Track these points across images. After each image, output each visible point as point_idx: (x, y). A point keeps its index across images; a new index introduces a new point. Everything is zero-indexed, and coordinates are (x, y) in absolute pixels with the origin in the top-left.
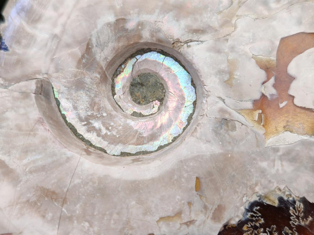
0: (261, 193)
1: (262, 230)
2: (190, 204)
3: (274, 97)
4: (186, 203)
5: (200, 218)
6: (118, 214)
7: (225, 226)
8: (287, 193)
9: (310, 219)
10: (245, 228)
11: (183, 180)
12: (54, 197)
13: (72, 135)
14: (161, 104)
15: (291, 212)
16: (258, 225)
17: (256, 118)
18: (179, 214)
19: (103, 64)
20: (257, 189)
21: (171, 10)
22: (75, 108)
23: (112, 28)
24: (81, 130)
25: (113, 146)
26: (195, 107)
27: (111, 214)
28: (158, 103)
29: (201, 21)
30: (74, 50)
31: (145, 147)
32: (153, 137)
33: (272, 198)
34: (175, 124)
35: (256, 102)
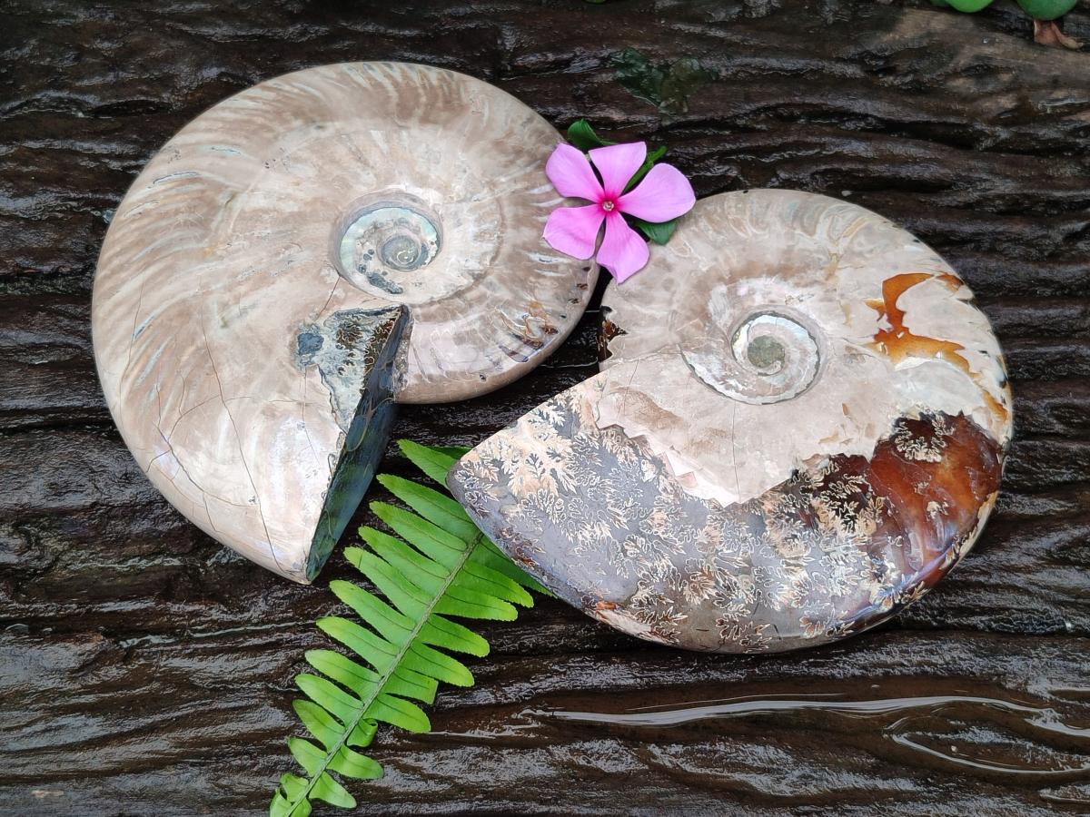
0: (902, 410)
1: (913, 441)
2: (843, 426)
3: (891, 330)
4: (840, 426)
5: (855, 437)
6: (783, 441)
7: (879, 441)
8: (926, 409)
9: (953, 429)
10: (897, 441)
11: (831, 407)
12: (723, 434)
13: (715, 393)
14: (783, 362)
15: (933, 424)
16: (907, 438)
17: (881, 350)
18: (836, 435)
19: (724, 329)
20: (898, 407)
22: (709, 371)
24: (720, 388)
25: (753, 398)
26: (819, 355)
27: (777, 442)
28: (780, 362)
29: (807, 277)
30: (695, 321)
31: (783, 396)
32: (786, 388)
33: (913, 413)
34: (804, 374)
35: (876, 337)
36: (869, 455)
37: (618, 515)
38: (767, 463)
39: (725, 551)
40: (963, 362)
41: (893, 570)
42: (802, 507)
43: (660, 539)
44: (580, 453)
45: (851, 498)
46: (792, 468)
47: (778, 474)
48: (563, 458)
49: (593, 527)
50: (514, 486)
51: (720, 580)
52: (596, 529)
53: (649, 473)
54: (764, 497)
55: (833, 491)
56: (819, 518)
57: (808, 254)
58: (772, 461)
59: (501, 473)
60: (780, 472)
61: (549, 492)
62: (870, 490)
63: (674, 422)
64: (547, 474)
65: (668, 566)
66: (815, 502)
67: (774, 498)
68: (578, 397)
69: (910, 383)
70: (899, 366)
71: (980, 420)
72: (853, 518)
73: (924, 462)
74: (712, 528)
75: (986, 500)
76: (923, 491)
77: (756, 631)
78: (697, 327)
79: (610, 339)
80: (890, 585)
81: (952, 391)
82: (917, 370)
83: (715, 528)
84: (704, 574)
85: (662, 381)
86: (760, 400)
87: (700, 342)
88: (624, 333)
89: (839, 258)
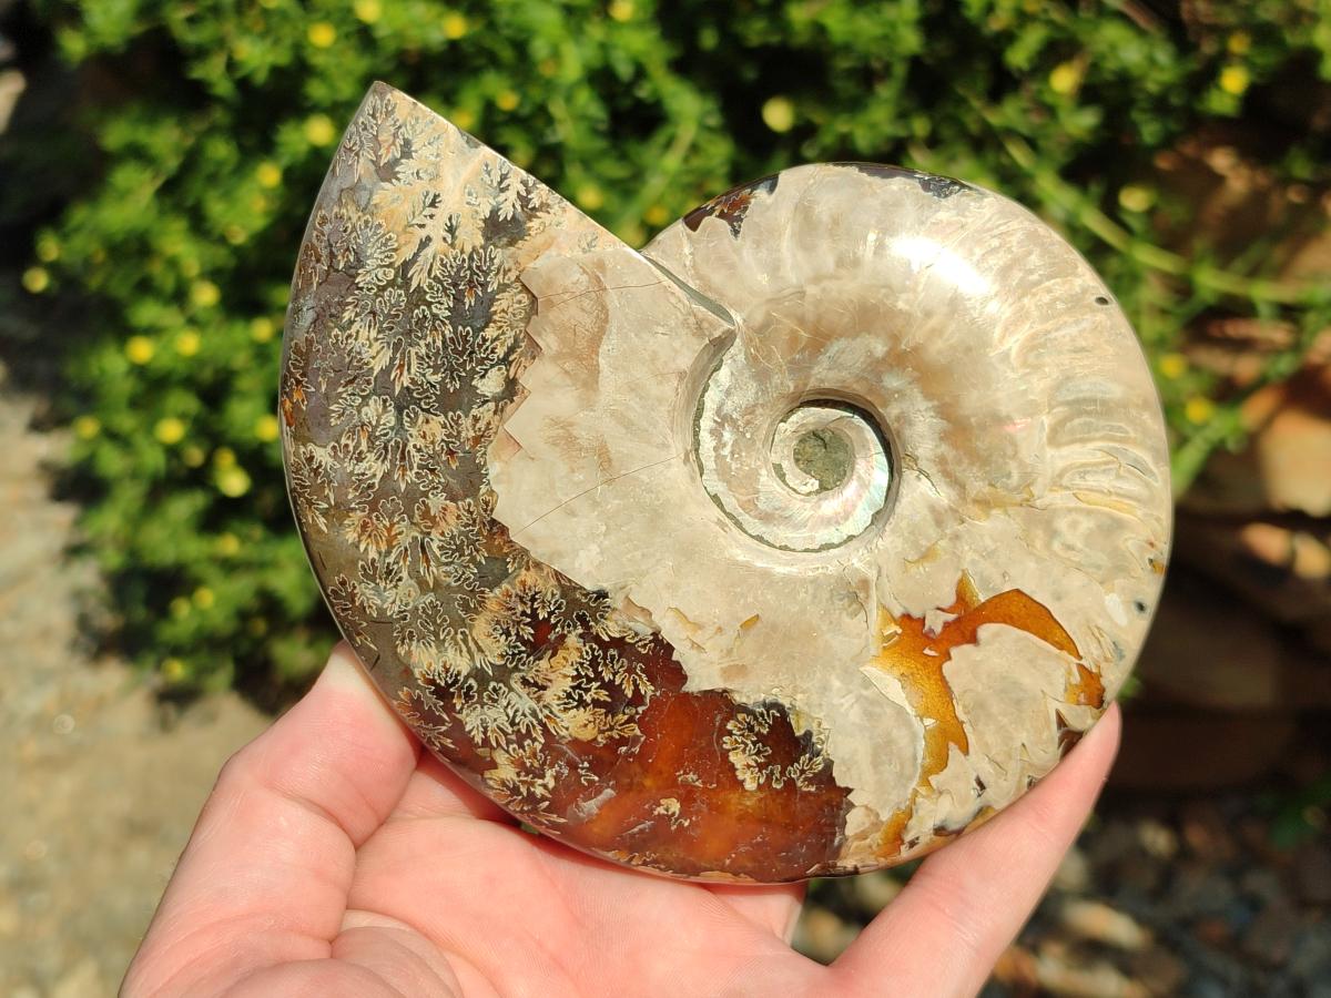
0: (798, 704)
1: (755, 739)
2: (720, 630)
3: (932, 635)
4: (717, 625)
5: (713, 654)
6: (643, 555)
7: (725, 691)
8: (822, 737)
9: (813, 789)
10: (740, 717)
11: (742, 601)
12: (606, 465)
13: (692, 418)
14: (817, 492)
15: (802, 758)
16: (756, 729)
17: (886, 633)
18: (699, 626)
19: (812, 384)
20: (799, 697)
21: (949, 421)
22: (728, 393)
23: (869, 360)
24: (706, 423)
25: (716, 476)
26: (845, 542)
27: (636, 548)
28: (816, 486)
29: (964, 470)
30: (803, 333)
31: (745, 518)
32: (766, 518)
33: (802, 723)
34: (805, 533)
35: (907, 617)
36: (694, 685)
37: (409, 369)
38: (594, 548)
39: (434, 546)
40: (941, 762)
41: (545, 786)
42: (555, 626)
43: (405, 446)
44: (470, 268)
45: (609, 686)
46: (606, 586)
47: (587, 571)
48: (452, 245)
49: (376, 340)
50: (384, 194)
51: (393, 556)
52: (377, 346)
53: (491, 384)
54: (538, 565)
55: (605, 658)
56: (554, 655)
57: (1010, 451)
58: (602, 553)
59: (396, 162)
60: (589, 573)
61: (395, 250)
62: (640, 710)
63: (585, 384)
64: (423, 233)
65: (374, 475)
66: (573, 639)
67: (546, 580)
68: (556, 219)
69: (851, 699)
70: (873, 671)
71: (855, 821)
72: (581, 703)
73: (732, 768)
74: (456, 512)
75: (736, 874)
76: (685, 785)
77: (359, 634)
78: (794, 338)
79: (722, 215)
80: (523, 790)
81: (876, 764)
82: (882, 700)
83: (458, 517)
84: (389, 530)
85: (645, 336)
86: (718, 487)
87: (769, 357)
88: (736, 232)
89: (1028, 503)
